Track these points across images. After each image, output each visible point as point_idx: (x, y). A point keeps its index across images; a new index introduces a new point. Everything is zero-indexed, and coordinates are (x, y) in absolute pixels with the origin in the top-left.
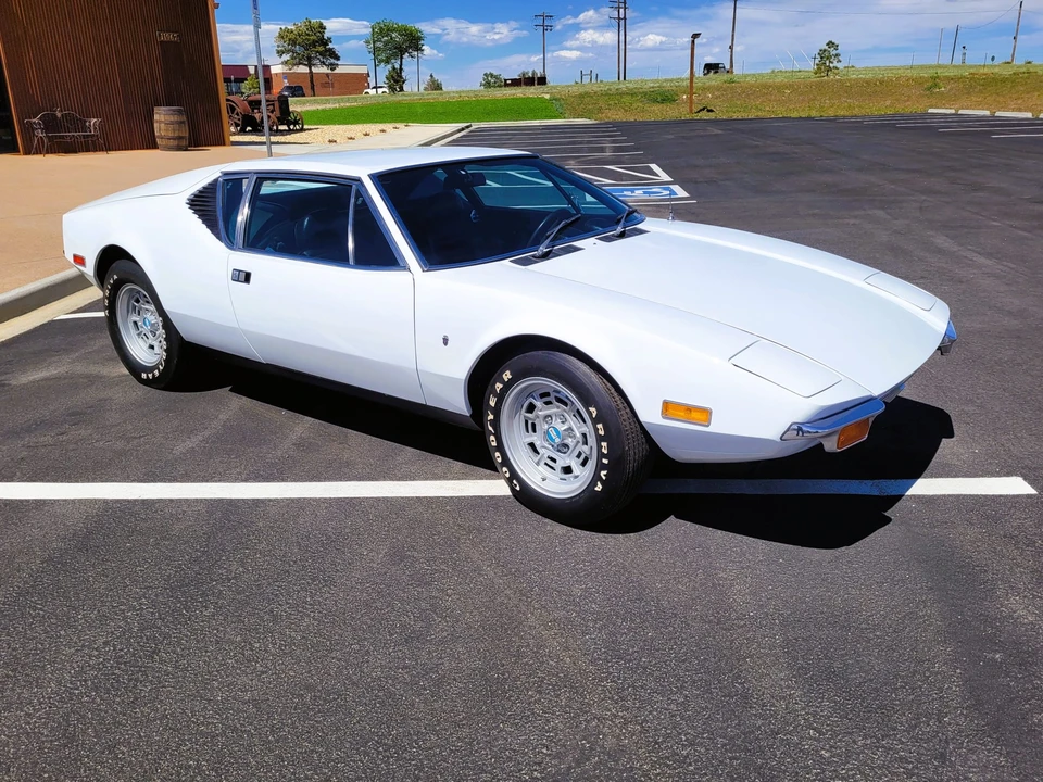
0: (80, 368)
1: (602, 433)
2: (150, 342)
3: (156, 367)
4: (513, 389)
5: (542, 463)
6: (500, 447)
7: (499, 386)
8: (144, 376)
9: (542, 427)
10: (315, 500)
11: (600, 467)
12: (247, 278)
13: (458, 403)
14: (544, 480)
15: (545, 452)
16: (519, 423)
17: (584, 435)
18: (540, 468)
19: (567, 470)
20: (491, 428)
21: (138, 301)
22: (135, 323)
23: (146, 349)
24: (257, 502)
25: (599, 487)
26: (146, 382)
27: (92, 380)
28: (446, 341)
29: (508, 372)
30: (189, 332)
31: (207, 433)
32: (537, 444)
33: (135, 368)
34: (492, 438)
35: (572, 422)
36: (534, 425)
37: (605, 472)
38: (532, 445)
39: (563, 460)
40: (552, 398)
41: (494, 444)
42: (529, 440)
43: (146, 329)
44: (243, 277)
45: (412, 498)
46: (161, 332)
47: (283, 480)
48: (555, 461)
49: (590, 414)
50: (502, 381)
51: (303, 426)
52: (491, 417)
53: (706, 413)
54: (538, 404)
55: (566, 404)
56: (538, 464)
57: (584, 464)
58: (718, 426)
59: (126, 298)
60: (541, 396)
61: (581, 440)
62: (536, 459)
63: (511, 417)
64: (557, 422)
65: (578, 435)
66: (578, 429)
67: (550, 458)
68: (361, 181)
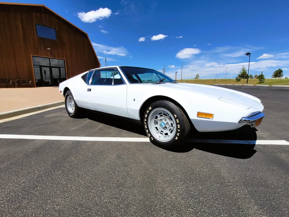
0: (60, 115)
1: (178, 122)
2: (73, 108)
3: (73, 113)
4: (152, 112)
5: (159, 133)
6: (148, 128)
7: (148, 111)
8: (71, 115)
9: (159, 122)
10: (99, 141)
11: (177, 132)
13: (137, 117)
14: (160, 137)
15: (160, 130)
16: (153, 122)
17: (172, 124)
19: (166, 134)
20: (145, 123)
21: (71, 100)
22: (70, 104)
23: (71, 110)
24: (85, 142)
25: (177, 138)
26: (71, 117)
28: (134, 100)
29: (150, 107)
31: (80, 126)
32: (158, 127)
33: (69, 113)
34: (146, 126)
35: (168, 120)
36: (157, 122)
37: (179, 134)
38: (156, 128)
39: (165, 131)
40: (162, 114)
41: (146, 127)
42: (156, 126)
44: (89, 90)
45: (125, 142)
47: (93, 137)
48: (163, 132)
49: (174, 117)
50: (149, 110)
51: (101, 125)
52: (146, 120)
53: (211, 115)
54: (158, 116)
55: (166, 115)
56: (158, 133)
57: (171, 132)
58: (216, 119)
59: (69, 98)
60: (159, 114)
61: (171, 125)
62: (158, 131)
63: (151, 120)
64: (164, 121)
65: (170, 124)
66: (170, 122)
67: (161, 131)
68: (116, 68)
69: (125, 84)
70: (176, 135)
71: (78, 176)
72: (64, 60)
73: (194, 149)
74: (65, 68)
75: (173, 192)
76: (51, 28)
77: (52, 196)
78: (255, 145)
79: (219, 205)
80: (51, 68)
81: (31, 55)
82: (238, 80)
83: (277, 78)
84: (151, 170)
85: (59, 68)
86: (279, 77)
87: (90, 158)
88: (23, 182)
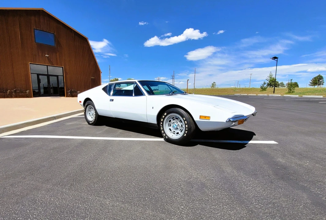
0: (78, 123)
1: (186, 123)
2: (92, 117)
3: (93, 121)
4: (167, 117)
5: (172, 133)
6: (163, 130)
7: (163, 117)
8: (90, 123)
9: (172, 125)
11: (186, 130)
13: (154, 121)
14: (172, 136)
15: (173, 130)
16: (167, 124)
17: (182, 125)
19: (178, 133)
20: (161, 126)
21: (90, 109)
22: (89, 113)
25: (185, 135)
27: (80, 124)
28: (153, 108)
29: (166, 113)
30: (100, 113)
32: (171, 129)
33: (88, 122)
34: (162, 128)
35: (179, 123)
36: (170, 125)
38: (170, 129)
39: (176, 131)
40: (175, 118)
41: (162, 129)
42: (169, 128)
43: (91, 114)
44: (112, 100)
46: (95, 114)
48: (175, 132)
49: (183, 119)
50: (164, 115)
52: (161, 123)
53: (209, 117)
54: (172, 120)
55: (178, 119)
56: (171, 133)
57: (181, 132)
59: (88, 108)
60: (172, 118)
62: (171, 132)
63: (166, 123)
64: (176, 123)
65: (180, 125)
66: (180, 124)
67: (174, 131)
68: (135, 82)
69: (145, 95)
70: (185, 133)
72: (63, 68)
78: (248, 143)
81: (29, 63)
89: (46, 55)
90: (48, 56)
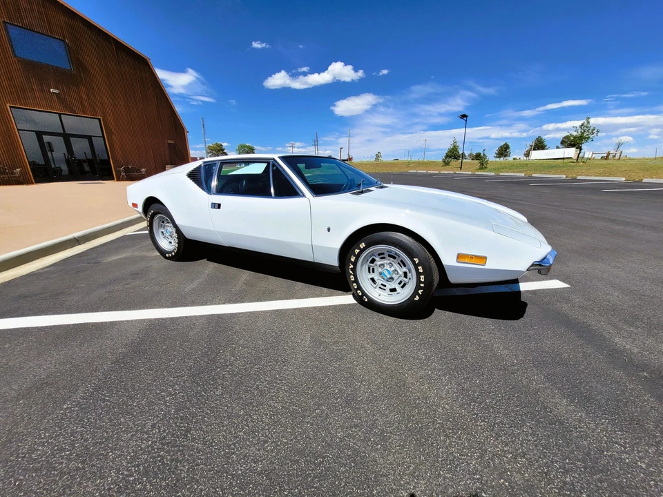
0: (137, 254)
1: (421, 271)
2: (170, 240)
3: (173, 251)
4: (366, 252)
5: (378, 287)
6: (356, 281)
7: (357, 251)
8: (167, 255)
9: (378, 270)
11: (418, 288)
12: (219, 206)
13: (333, 261)
14: (379, 295)
15: (379, 282)
16: (365, 269)
17: (406, 273)
18: (376, 290)
19: (393, 290)
20: (351, 272)
21: (163, 222)
22: (162, 232)
23: (168, 243)
25: (417, 298)
26: (169, 258)
27: (143, 258)
28: (329, 230)
29: (363, 244)
30: (189, 234)
31: (200, 280)
32: (376, 278)
33: (163, 253)
34: (352, 276)
35: (396, 266)
36: (373, 269)
37: (421, 291)
38: (373, 280)
39: (390, 286)
40: (385, 255)
41: (353, 279)
42: (371, 277)
43: (167, 235)
44: (217, 206)
46: (175, 235)
47: (243, 302)
48: (385, 286)
49: (414, 262)
50: (359, 248)
51: (245, 275)
53: (482, 259)
54: (377, 259)
55: (395, 258)
56: (375, 288)
57: (403, 288)
59: (157, 221)
60: (379, 255)
61: (403, 275)
62: (375, 286)
63: (362, 266)
64: (387, 267)
65: (401, 273)
66: (401, 270)
67: (382, 284)
68: (274, 159)
69: (304, 196)
70: (416, 293)
71: (262, 393)
72: (99, 119)
73: (436, 310)
74: (103, 137)
75: (442, 398)
76: (51, 37)
77: (234, 444)
78: (520, 291)
79: (517, 406)
80: (67, 137)
81: (8, 105)
82: (446, 163)
83: (502, 159)
84: (386, 360)
85: (89, 138)
86: (505, 156)
87: (262, 350)
88: (153, 426)
89: (51, 90)
90: (57, 91)
